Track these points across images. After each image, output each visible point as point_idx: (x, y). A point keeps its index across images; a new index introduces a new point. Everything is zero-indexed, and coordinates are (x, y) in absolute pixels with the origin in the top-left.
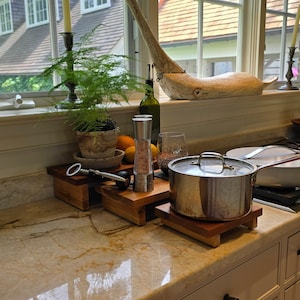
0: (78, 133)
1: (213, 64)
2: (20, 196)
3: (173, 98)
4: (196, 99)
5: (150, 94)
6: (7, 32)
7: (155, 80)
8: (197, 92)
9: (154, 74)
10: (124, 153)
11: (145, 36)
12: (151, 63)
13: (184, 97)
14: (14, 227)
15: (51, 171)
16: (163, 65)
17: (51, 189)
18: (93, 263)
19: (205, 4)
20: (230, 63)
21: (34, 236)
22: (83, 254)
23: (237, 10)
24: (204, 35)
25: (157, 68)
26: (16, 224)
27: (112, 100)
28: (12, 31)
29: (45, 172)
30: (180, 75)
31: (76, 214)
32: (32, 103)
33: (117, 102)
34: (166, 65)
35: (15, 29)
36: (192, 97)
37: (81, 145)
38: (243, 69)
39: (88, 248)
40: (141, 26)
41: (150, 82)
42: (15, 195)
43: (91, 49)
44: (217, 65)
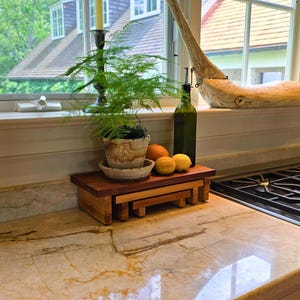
0: (105, 140)
1: (262, 74)
2: (40, 205)
3: (213, 106)
4: (238, 107)
5: (186, 100)
6: (58, 37)
7: (193, 85)
8: (239, 101)
9: (193, 79)
10: (154, 163)
11: (185, 37)
12: (190, 67)
13: (225, 105)
14: (28, 240)
15: (74, 179)
16: (203, 69)
17: (75, 199)
18: (105, 290)
19: (253, 6)
20: (280, 73)
21: (46, 251)
22: (96, 277)
23: (289, 14)
24: (251, 44)
25: (197, 72)
26: (30, 236)
27: (143, 105)
28: (63, 36)
29: (69, 181)
30: (221, 81)
31: (97, 228)
32: (58, 105)
33: (147, 107)
34: (207, 70)
35: (66, 35)
36: (234, 105)
37: (107, 153)
38: (292, 77)
39: (103, 270)
40: (181, 26)
41: (187, 88)
42: (35, 203)
43: (122, 48)
44: (266, 75)
